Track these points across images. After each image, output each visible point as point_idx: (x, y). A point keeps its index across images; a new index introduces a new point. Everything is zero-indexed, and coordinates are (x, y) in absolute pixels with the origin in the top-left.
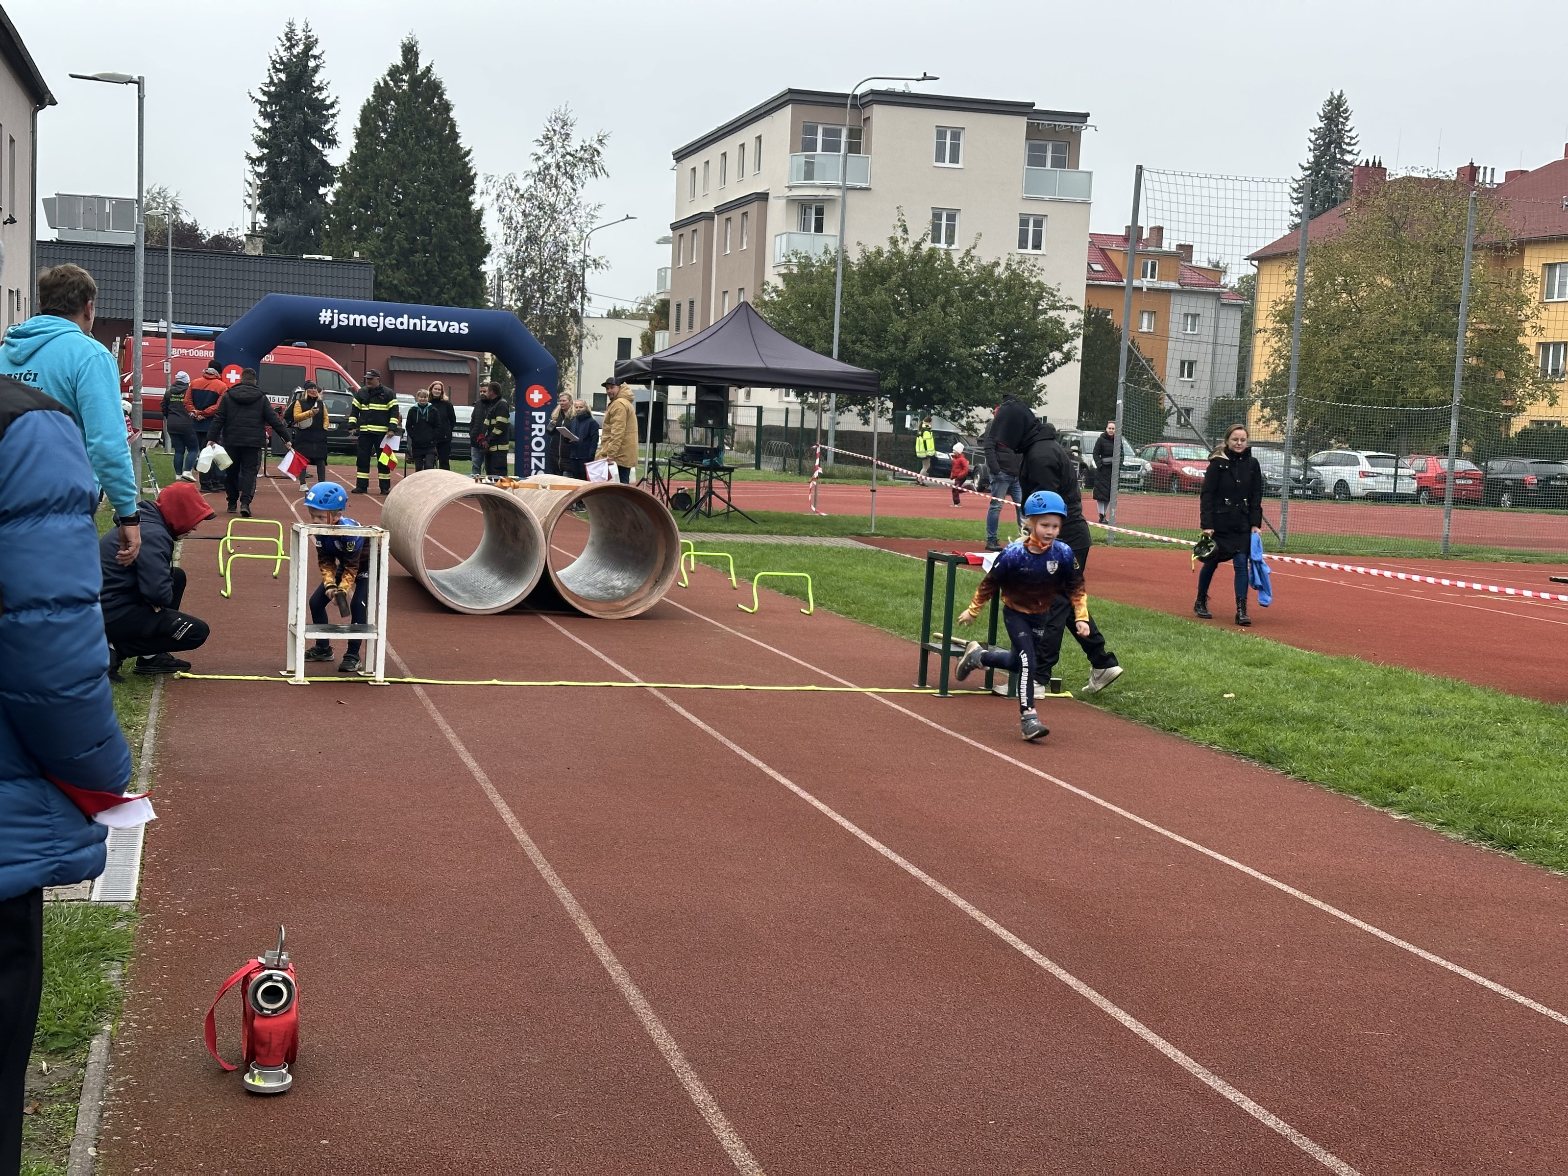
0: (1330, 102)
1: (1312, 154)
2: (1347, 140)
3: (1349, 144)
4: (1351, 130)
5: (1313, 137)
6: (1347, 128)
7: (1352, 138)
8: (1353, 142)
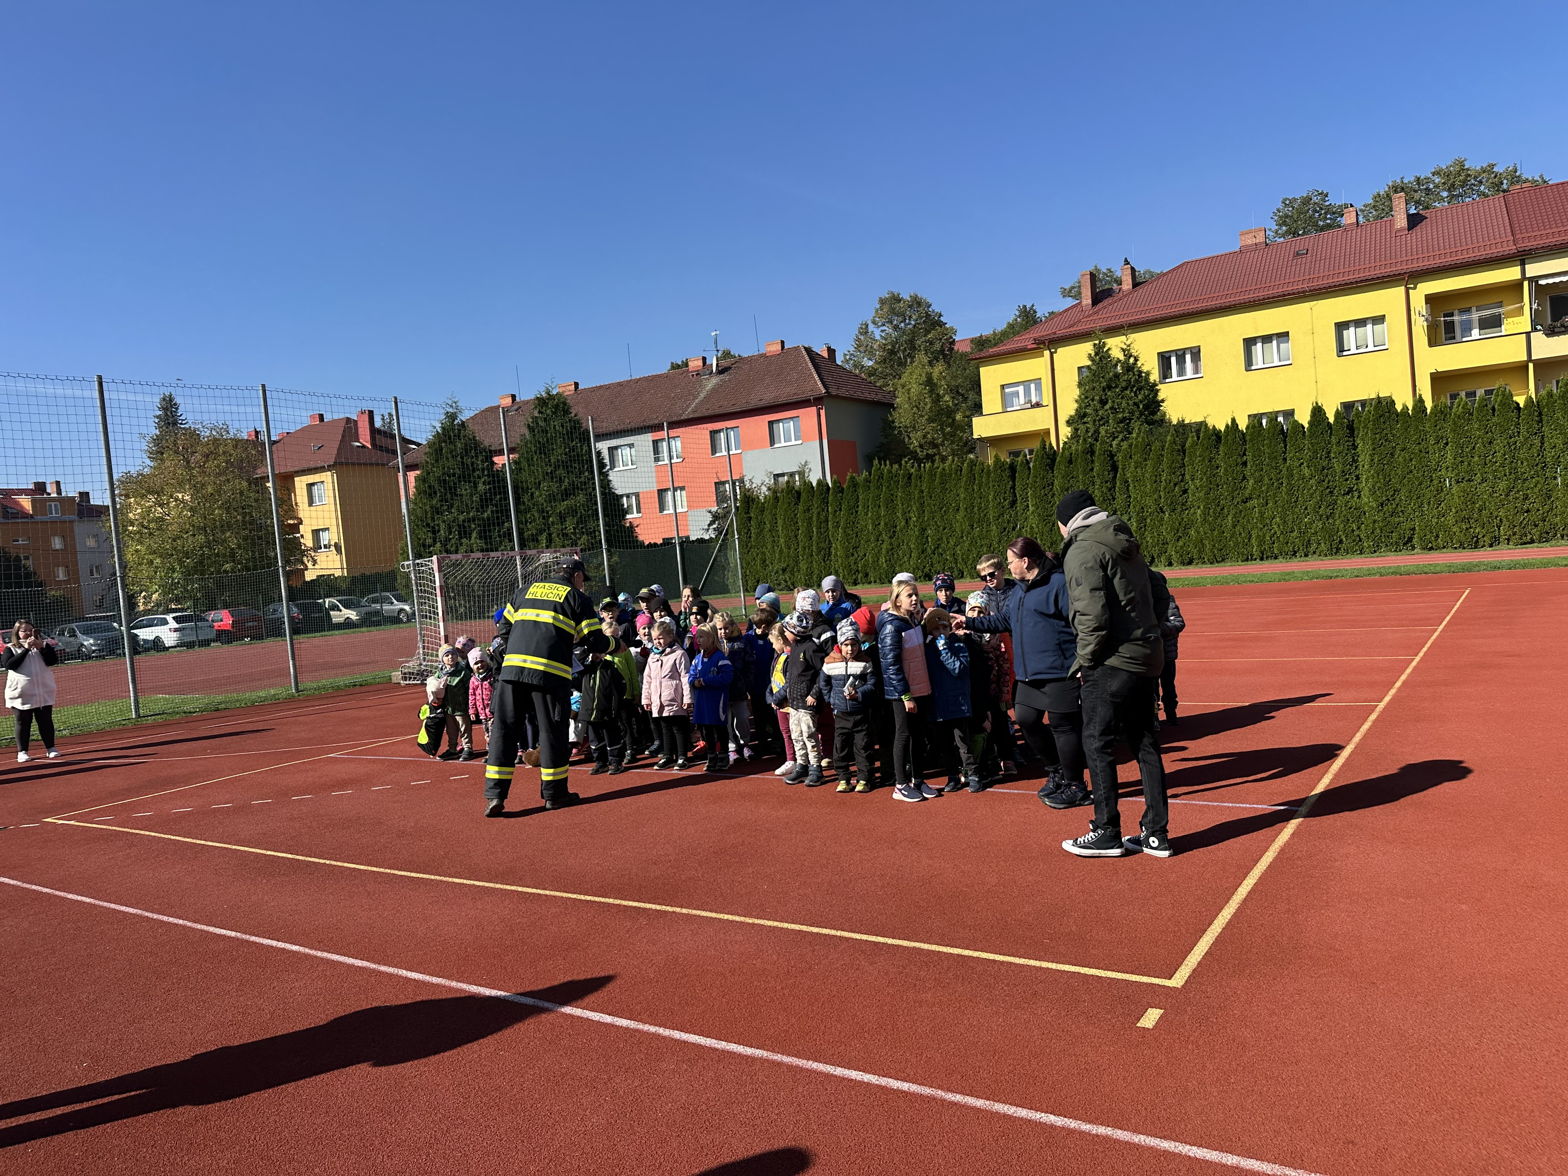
0: (164, 399)
1: (158, 430)
2: (180, 422)
3: (181, 424)
4: (181, 415)
5: (157, 421)
6: (179, 414)
7: (182, 420)
8: (184, 422)
